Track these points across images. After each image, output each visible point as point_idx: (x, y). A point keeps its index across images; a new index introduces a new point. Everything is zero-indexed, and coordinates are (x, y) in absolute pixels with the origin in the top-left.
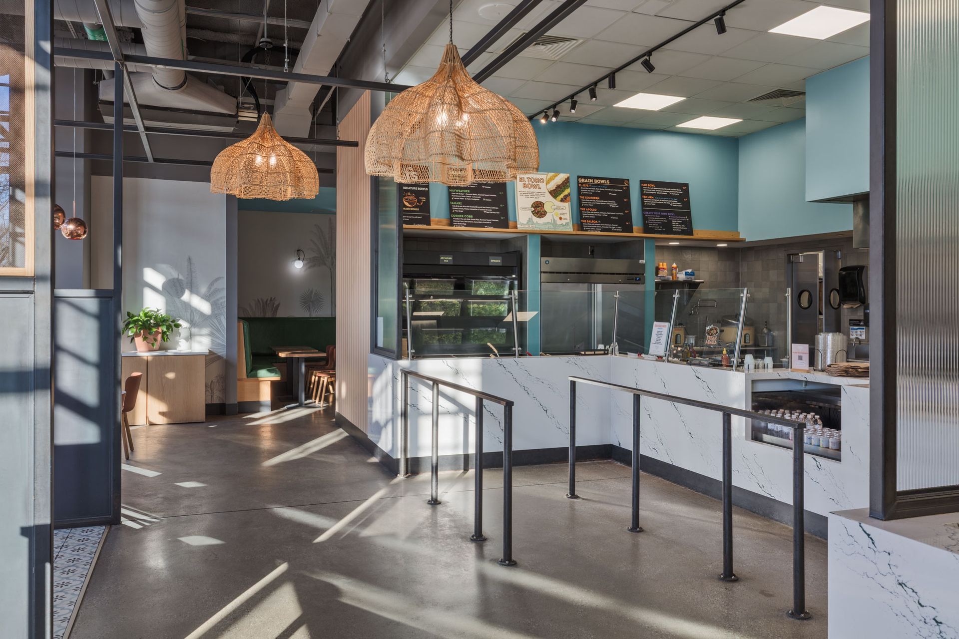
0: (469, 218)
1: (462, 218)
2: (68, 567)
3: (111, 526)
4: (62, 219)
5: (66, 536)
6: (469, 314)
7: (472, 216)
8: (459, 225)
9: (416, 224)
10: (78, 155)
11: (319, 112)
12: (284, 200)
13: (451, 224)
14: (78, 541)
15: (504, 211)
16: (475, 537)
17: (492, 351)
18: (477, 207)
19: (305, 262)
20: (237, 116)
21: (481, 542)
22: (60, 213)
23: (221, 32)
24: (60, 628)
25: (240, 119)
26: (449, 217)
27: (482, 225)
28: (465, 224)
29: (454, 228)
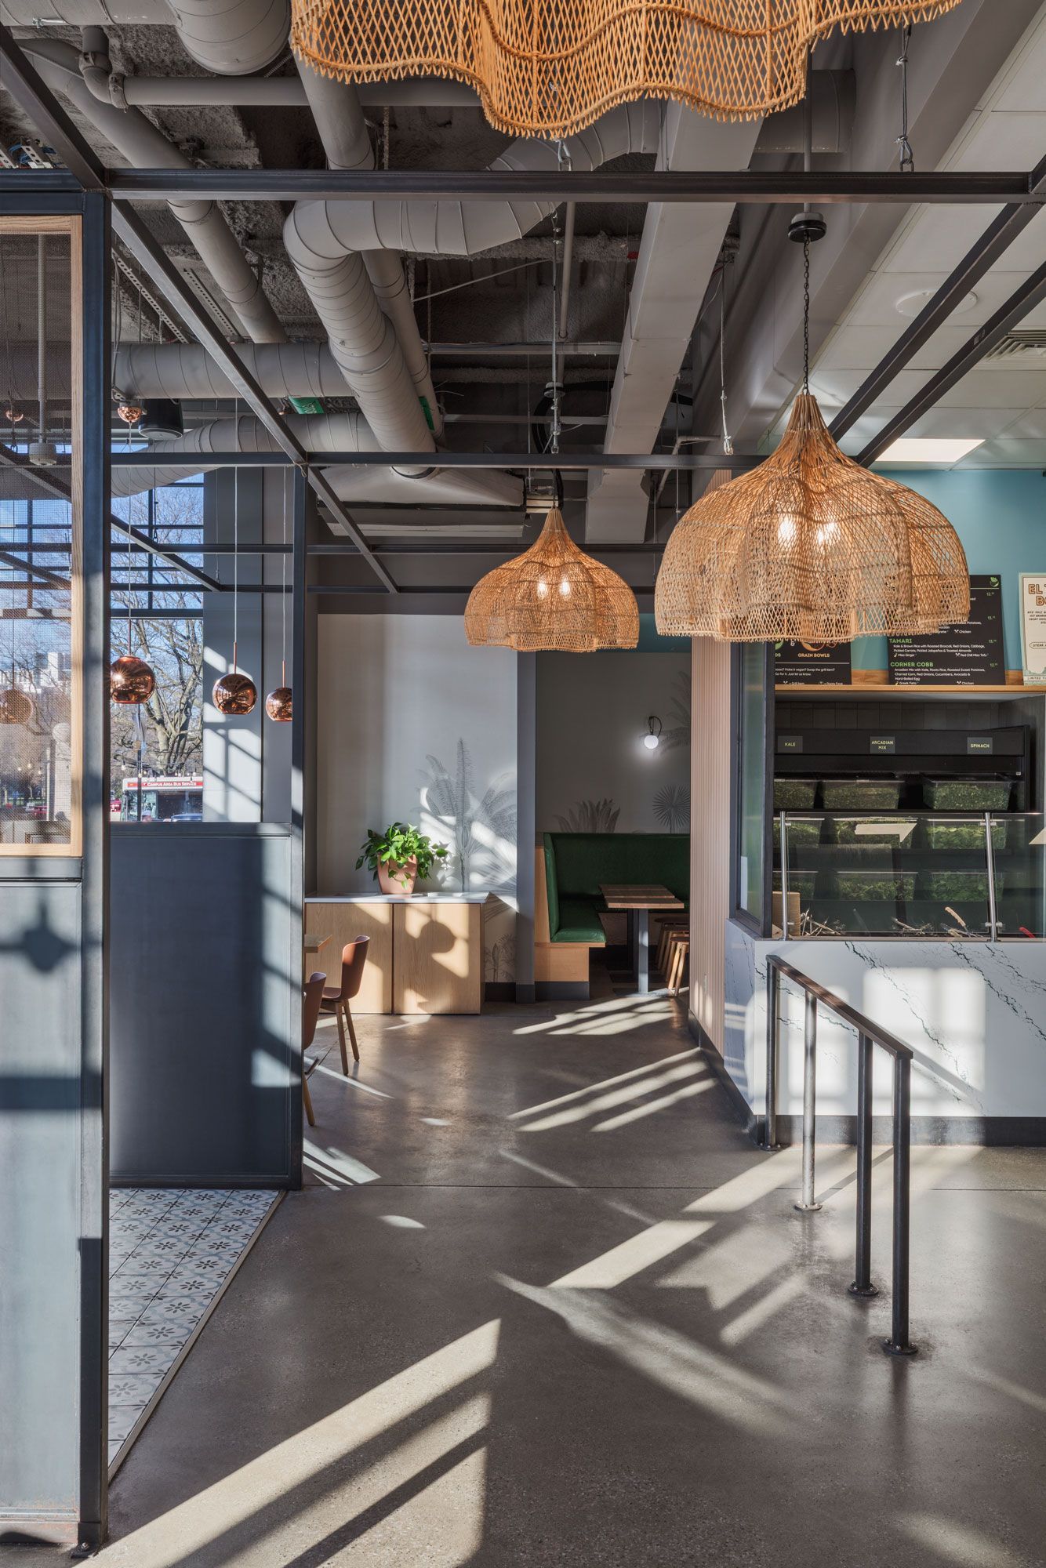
0: (925, 668)
1: (913, 668)
2: (209, 1255)
3: (287, 1192)
4: (251, 698)
5: (222, 1202)
6: (929, 844)
7: (931, 664)
8: (906, 681)
9: (825, 682)
10: (289, 589)
11: (661, 489)
12: (589, 650)
13: (891, 680)
14: (236, 1213)
15: (997, 652)
16: (855, 1288)
17: (955, 924)
18: (941, 646)
19: (662, 737)
20: (524, 507)
21: (866, 1298)
22: (249, 689)
23: (503, 368)
24: (167, 1359)
25: (529, 511)
26: (887, 667)
27: (952, 681)
28: (918, 679)
29: (896, 687)
